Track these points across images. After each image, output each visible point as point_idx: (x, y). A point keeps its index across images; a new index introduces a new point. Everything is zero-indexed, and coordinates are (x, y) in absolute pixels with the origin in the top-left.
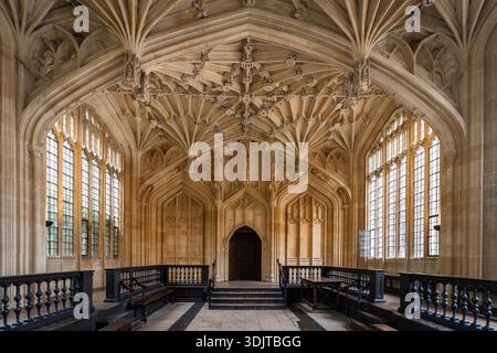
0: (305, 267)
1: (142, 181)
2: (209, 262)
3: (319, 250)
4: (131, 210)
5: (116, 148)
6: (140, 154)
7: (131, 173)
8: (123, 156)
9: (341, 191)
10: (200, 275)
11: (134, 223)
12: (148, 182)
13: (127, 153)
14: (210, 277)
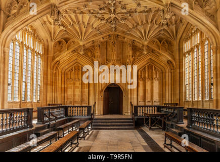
0: (150, 106)
1: (54, 58)
2: (91, 104)
3: (158, 97)
4: (47, 75)
5: (40, 41)
6: (53, 43)
7: (48, 54)
8: (44, 45)
9: (169, 62)
10: (86, 111)
11: (49, 82)
12: (57, 59)
13: (46, 43)
14: (92, 112)
